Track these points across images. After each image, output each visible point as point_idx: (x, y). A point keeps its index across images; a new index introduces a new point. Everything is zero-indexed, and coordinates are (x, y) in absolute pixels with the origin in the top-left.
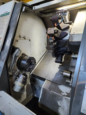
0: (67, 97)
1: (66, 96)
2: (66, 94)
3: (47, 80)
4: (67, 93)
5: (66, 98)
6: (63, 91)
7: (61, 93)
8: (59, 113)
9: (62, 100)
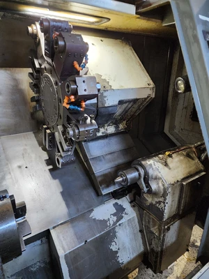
0: (120, 222)
1: (117, 221)
2: (115, 218)
3: (54, 228)
4: (114, 215)
5: (120, 225)
6: (106, 218)
7: (107, 226)
8: (122, 263)
9: (115, 236)
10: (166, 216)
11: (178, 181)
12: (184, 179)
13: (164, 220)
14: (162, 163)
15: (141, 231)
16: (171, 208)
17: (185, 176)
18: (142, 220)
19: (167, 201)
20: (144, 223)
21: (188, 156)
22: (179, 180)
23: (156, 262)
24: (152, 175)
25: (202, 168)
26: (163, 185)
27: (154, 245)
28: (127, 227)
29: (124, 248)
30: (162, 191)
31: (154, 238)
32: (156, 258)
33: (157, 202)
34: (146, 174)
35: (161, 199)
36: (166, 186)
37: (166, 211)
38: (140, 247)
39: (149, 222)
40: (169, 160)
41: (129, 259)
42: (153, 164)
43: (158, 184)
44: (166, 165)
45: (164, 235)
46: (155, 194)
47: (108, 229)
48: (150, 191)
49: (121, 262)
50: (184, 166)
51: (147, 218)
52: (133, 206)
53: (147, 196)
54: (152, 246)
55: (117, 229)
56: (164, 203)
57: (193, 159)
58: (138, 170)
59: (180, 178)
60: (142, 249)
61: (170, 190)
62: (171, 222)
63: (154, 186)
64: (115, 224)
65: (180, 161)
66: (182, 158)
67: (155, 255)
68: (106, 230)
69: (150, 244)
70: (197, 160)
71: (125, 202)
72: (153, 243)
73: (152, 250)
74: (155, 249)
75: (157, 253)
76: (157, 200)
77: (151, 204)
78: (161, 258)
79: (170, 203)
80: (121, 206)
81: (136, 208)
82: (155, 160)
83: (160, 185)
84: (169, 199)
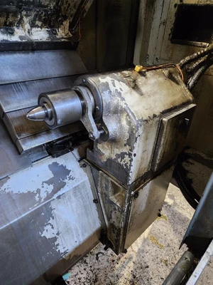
0: (60, 193)
1: (54, 192)
2: (51, 188)
4: (49, 182)
5: (59, 197)
6: (33, 189)
7: (35, 202)
8: (65, 253)
9: (51, 215)
10: (133, 177)
11: (155, 116)
12: (165, 113)
13: (130, 183)
14: (128, 84)
15: (96, 201)
16: (141, 163)
17: (167, 107)
18: (96, 186)
19: (135, 151)
20: (99, 189)
21: (171, 77)
22: (157, 114)
23: (117, 241)
24: (109, 105)
25: (191, 98)
26: (129, 123)
27: (114, 219)
28: (73, 198)
29: (68, 230)
30: (127, 135)
31: (115, 209)
32: (118, 235)
33: (118, 156)
34: (97, 102)
35: (126, 150)
36: (134, 123)
37: (133, 169)
38: (94, 223)
39: (107, 188)
40: (141, 80)
41: (77, 244)
42: (110, 83)
43: (120, 121)
44: (135, 87)
45: (130, 205)
46: (114, 141)
47: (36, 207)
48: (105, 137)
49: (62, 251)
50: (164, 92)
51: (104, 182)
52: (84, 166)
53: (103, 147)
54: (112, 221)
55: (53, 205)
56: (130, 155)
57: (177, 83)
58: (81, 96)
59: (158, 111)
60: (98, 225)
61: (141, 131)
62: (140, 184)
63: (112, 126)
64: (49, 196)
65: (160, 84)
66: (161, 79)
67: (116, 231)
68: (32, 210)
69: (109, 218)
70: (183, 85)
71: (70, 160)
72: (113, 217)
73: (112, 225)
74: (116, 224)
75: (119, 230)
76: (118, 151)
77: (109, 160)
78: (125, 235)
79: (139, 154)
80: (63, 167)
81: (88, 168)
82: (115, 77)
83: (124, 123)
84: (138, 148)
